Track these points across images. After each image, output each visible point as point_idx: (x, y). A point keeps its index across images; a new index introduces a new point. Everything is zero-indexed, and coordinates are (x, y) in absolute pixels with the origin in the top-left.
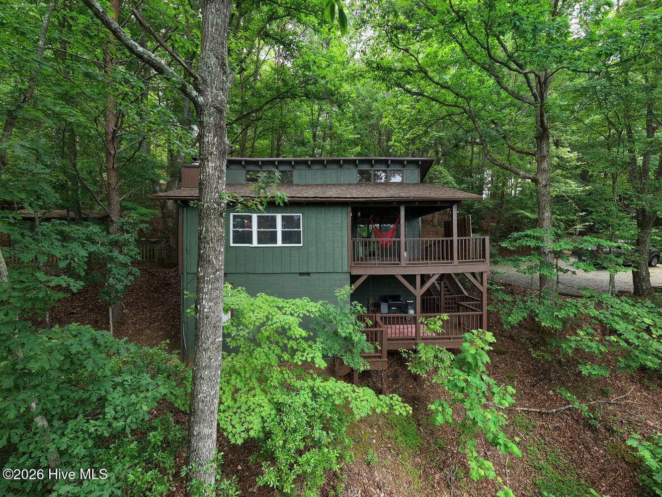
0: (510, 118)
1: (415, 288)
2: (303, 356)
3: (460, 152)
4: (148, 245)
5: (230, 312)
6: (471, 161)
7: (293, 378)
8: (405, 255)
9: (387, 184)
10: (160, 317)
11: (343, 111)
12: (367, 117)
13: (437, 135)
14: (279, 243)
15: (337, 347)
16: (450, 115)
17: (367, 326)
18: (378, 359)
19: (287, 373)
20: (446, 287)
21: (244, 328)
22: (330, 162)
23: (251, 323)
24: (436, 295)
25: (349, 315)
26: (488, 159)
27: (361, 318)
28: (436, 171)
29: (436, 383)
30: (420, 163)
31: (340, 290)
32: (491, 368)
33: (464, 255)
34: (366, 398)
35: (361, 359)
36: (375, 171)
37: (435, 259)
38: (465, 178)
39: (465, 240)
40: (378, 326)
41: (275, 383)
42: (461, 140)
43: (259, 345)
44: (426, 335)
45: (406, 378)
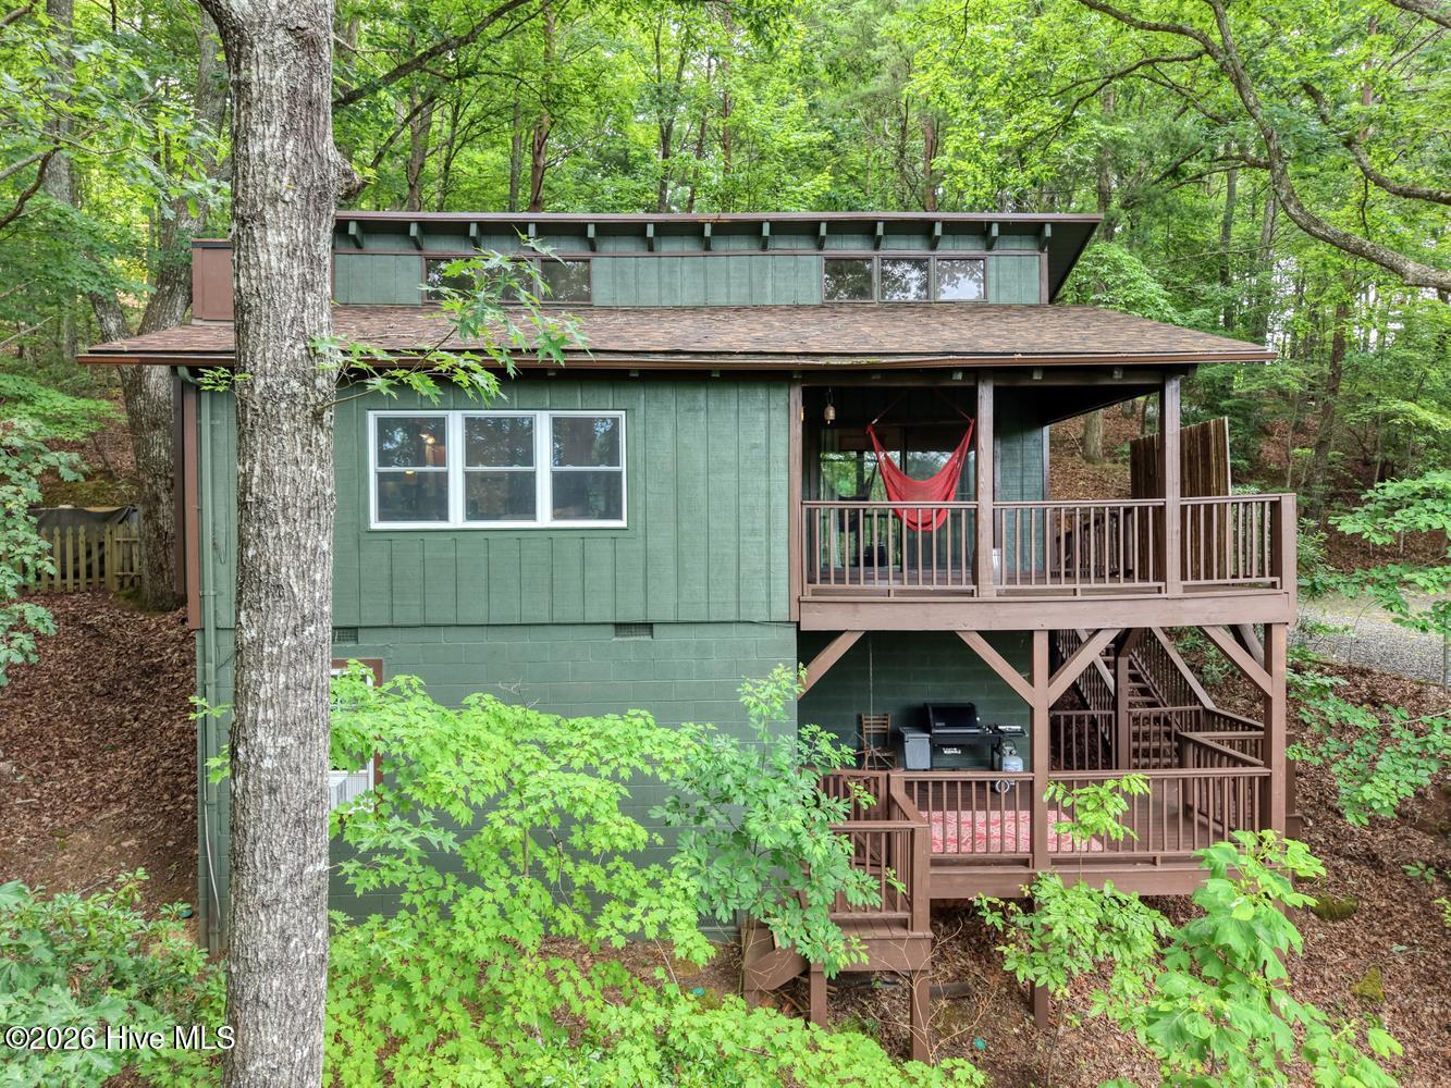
0: (1370, 73)
1: (1031, 680)
2: (628, 918)
3: (1186, 196)
4: (82, 529)
5: (371, 764)
6: (1227, 225)
7: (590, 998)
8: (996, 561)
9: (928, 306)
10: (124, 788)
11: (769, 45)
12: (855, 68)
13: (1106, 132)
14: (544, 516)
15: (747, 887)
16: (1152, 62)
17: (857, 813)
18: (898, 932)
19: (570, 979)
20: (1135, 678)
21: (405, 824)
22: (724, 229)
23: (454, 795)
24: (1102, 706)
25: (791, 775)
26: (1293, 218)
27: (832, 785)
28: (1102, 262)
29: (1103, 1018)
30: (1048, 231)
31: (757, 686)
32: (1299, 967)
33: (1204, 565)
34: (858, 1070)
35: (835, 931)
36: (884, 261)
37: (1100, 576)
38: (1203, 287)
39: (1209, 507)
40: (896, 812)
41: (528, 1015)
42: (1193, 152)
43: (473, 880)
44: (1066, 847)
45: (997, 1000)
